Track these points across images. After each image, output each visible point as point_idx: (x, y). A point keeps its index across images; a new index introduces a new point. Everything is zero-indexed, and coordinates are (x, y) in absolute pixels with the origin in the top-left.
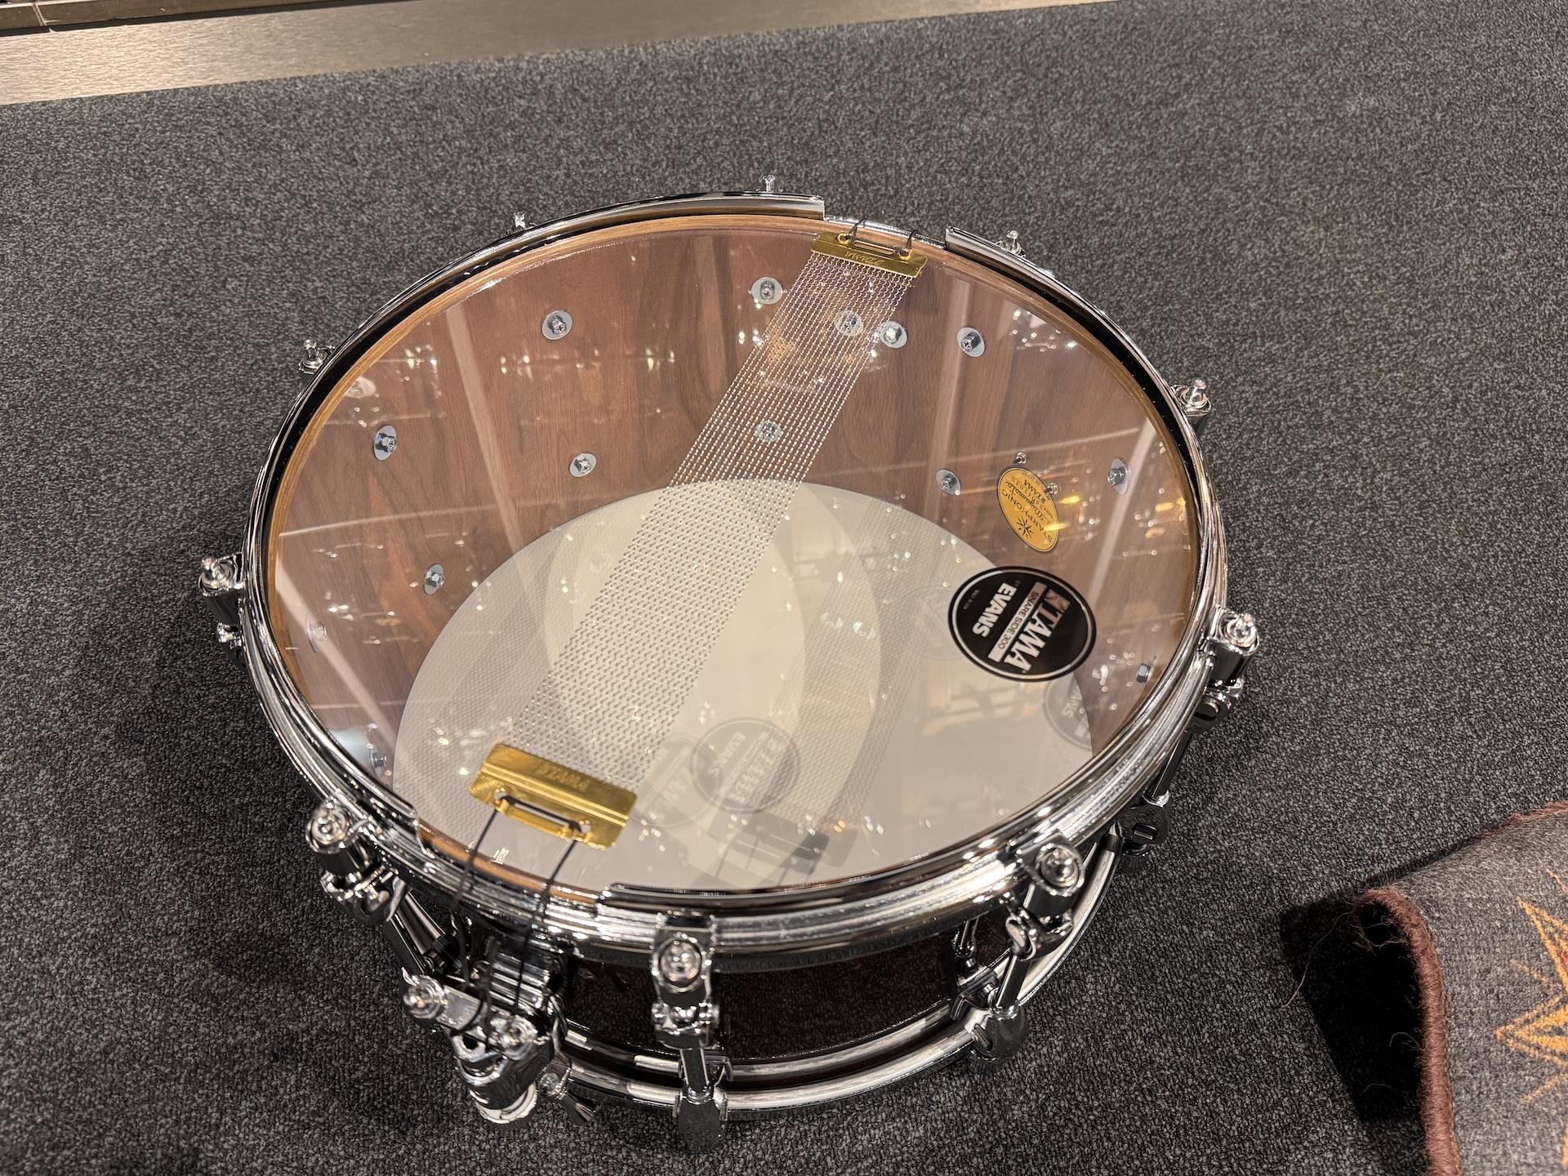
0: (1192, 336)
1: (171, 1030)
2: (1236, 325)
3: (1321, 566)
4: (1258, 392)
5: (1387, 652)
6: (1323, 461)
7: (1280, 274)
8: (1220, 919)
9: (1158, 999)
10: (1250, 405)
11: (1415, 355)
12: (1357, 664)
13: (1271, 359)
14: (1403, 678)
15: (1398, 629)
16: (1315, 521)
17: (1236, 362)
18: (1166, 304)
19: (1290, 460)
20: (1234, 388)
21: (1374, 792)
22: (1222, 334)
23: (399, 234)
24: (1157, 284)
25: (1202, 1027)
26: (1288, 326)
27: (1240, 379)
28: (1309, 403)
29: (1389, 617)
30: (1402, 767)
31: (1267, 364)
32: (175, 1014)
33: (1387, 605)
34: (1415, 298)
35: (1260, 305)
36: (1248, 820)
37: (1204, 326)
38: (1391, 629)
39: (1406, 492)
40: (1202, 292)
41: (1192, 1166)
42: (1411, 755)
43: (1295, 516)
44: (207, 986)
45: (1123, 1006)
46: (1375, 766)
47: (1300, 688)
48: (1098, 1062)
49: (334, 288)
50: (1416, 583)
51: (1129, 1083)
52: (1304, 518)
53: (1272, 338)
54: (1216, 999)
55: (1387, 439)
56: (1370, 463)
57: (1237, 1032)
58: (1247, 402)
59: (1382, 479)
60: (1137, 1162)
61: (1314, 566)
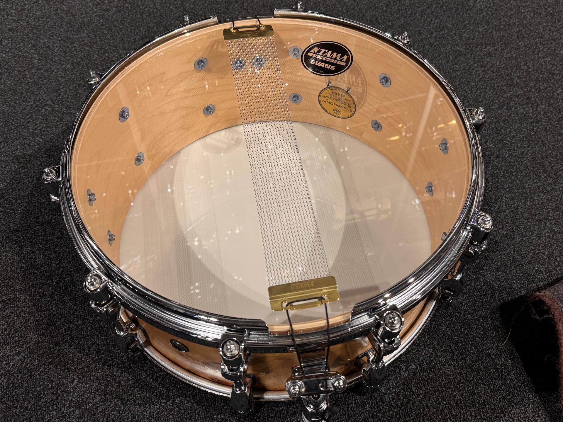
0: (453, 45)
1: (11, 386)
2: (473, 39)
3: (514, 150)
4: (484, 71)
5: (544, 187)
6: (514, 101)
7: (493, 14)
8: (473, 310)
9: (446, 346)
10: (481, 77)
11: (555, 50)
12: (531, 194)
13: (489, 55)
14: (551, 199)
15: (549, 176)
16: (511, 129)
17: (474, 57)
18: (441, 30)
19: (499, 101)
20: (473, 69)
21: (539, 250)
22: (467, 44)
23: (82, 14)
24: (437, 21)
25: (466, 357)
26: (497, 39)
27: (476, 65)
28: (507, 75)
29: (545, 171)
30: (552, 239)
31: (488, 57)
32: (12, 379)
33: (544, 166)
34: (555, 22)
35: (484, 29)
36: (484, 266)
37: (459, 41)
38: (546, 177)
39: (552, 114)
40: (457, 25)
41: (464, 417)
42: (555, 233)
43: (502, 128)
44: (25, 365)
45: (431, 350)
46: (540, 239)
47: (506, 205)
48: (421, 375)
49: (53, 42)
50: (556, 155)
51: (435, 383)
52: (506, 128)
53: (490, 45)
54: (472, 345)
55: (543, 89)
56: (535, 101)
57: (482, 358)
58: (479, 76)
59: (541, 108)
60: (440, 417)
61: (511, 150)
